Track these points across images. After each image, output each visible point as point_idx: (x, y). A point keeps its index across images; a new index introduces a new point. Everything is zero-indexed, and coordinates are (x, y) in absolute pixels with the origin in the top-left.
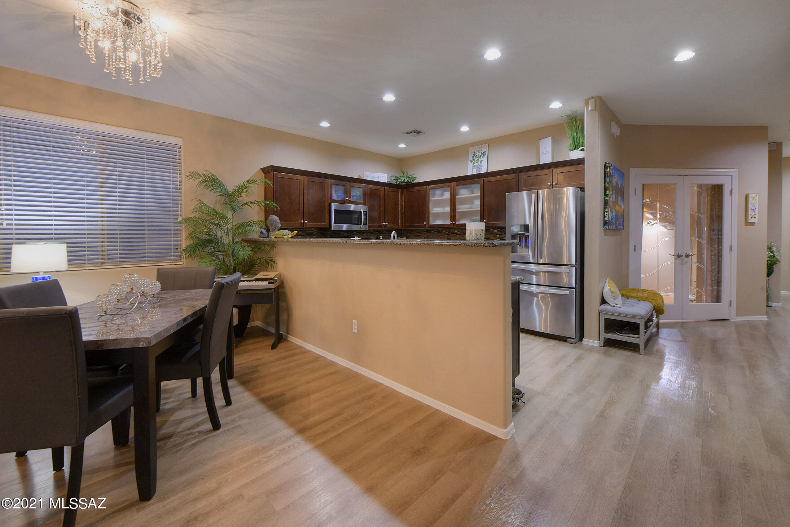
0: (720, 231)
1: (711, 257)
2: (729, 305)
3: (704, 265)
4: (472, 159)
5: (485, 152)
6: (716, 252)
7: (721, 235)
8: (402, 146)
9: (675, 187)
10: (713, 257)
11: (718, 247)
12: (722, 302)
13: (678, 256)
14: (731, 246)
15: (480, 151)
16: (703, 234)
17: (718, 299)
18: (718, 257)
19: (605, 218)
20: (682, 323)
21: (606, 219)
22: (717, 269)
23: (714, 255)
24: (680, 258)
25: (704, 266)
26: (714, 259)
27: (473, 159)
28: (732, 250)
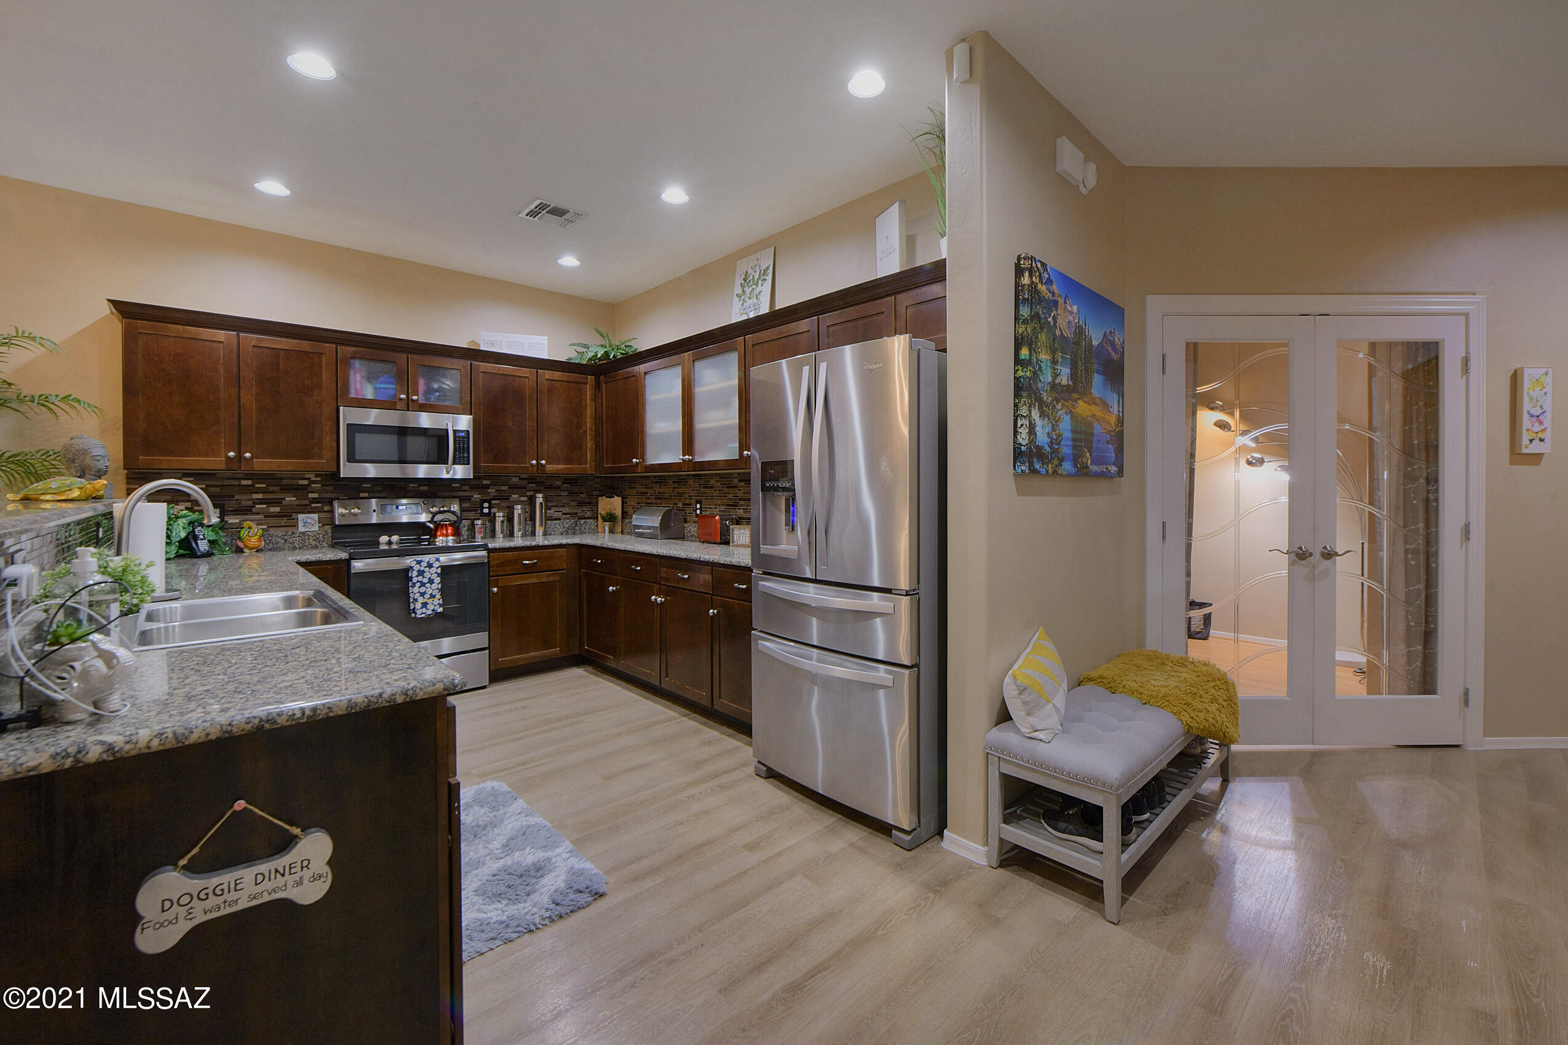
0: (1433, 480)
1: (1406, 558)
2: (1462, 702)
3: (1381, 583)
4: (741, 291)
5: (768, 268)
6: (1421, 541)
7: (1437, 491)
8: (569, 261)
9: (1289, 351)
10: (1410, 556)
11: (1427, 526)
12: (1439, 690)
13: (1297, 555)
14: (1467, 526)
15: (757, 268)
16: (1378, 489)
17: (1426, 683)
18: (1428, 559)
19: (1018, 437)
20: (1315, 754)
21: (1020, 440)
22: (1424, 594)
23: (1415, 552)
24: (1303, 562)
25: (1383, 586)
26: (1413, 563)
27: (743, 291)
28: (1471, 536)
